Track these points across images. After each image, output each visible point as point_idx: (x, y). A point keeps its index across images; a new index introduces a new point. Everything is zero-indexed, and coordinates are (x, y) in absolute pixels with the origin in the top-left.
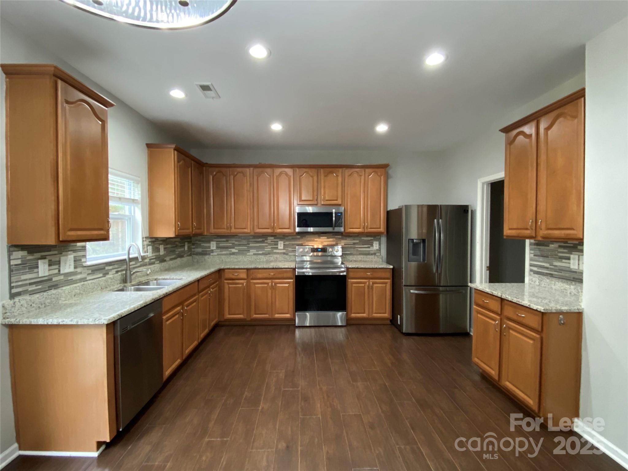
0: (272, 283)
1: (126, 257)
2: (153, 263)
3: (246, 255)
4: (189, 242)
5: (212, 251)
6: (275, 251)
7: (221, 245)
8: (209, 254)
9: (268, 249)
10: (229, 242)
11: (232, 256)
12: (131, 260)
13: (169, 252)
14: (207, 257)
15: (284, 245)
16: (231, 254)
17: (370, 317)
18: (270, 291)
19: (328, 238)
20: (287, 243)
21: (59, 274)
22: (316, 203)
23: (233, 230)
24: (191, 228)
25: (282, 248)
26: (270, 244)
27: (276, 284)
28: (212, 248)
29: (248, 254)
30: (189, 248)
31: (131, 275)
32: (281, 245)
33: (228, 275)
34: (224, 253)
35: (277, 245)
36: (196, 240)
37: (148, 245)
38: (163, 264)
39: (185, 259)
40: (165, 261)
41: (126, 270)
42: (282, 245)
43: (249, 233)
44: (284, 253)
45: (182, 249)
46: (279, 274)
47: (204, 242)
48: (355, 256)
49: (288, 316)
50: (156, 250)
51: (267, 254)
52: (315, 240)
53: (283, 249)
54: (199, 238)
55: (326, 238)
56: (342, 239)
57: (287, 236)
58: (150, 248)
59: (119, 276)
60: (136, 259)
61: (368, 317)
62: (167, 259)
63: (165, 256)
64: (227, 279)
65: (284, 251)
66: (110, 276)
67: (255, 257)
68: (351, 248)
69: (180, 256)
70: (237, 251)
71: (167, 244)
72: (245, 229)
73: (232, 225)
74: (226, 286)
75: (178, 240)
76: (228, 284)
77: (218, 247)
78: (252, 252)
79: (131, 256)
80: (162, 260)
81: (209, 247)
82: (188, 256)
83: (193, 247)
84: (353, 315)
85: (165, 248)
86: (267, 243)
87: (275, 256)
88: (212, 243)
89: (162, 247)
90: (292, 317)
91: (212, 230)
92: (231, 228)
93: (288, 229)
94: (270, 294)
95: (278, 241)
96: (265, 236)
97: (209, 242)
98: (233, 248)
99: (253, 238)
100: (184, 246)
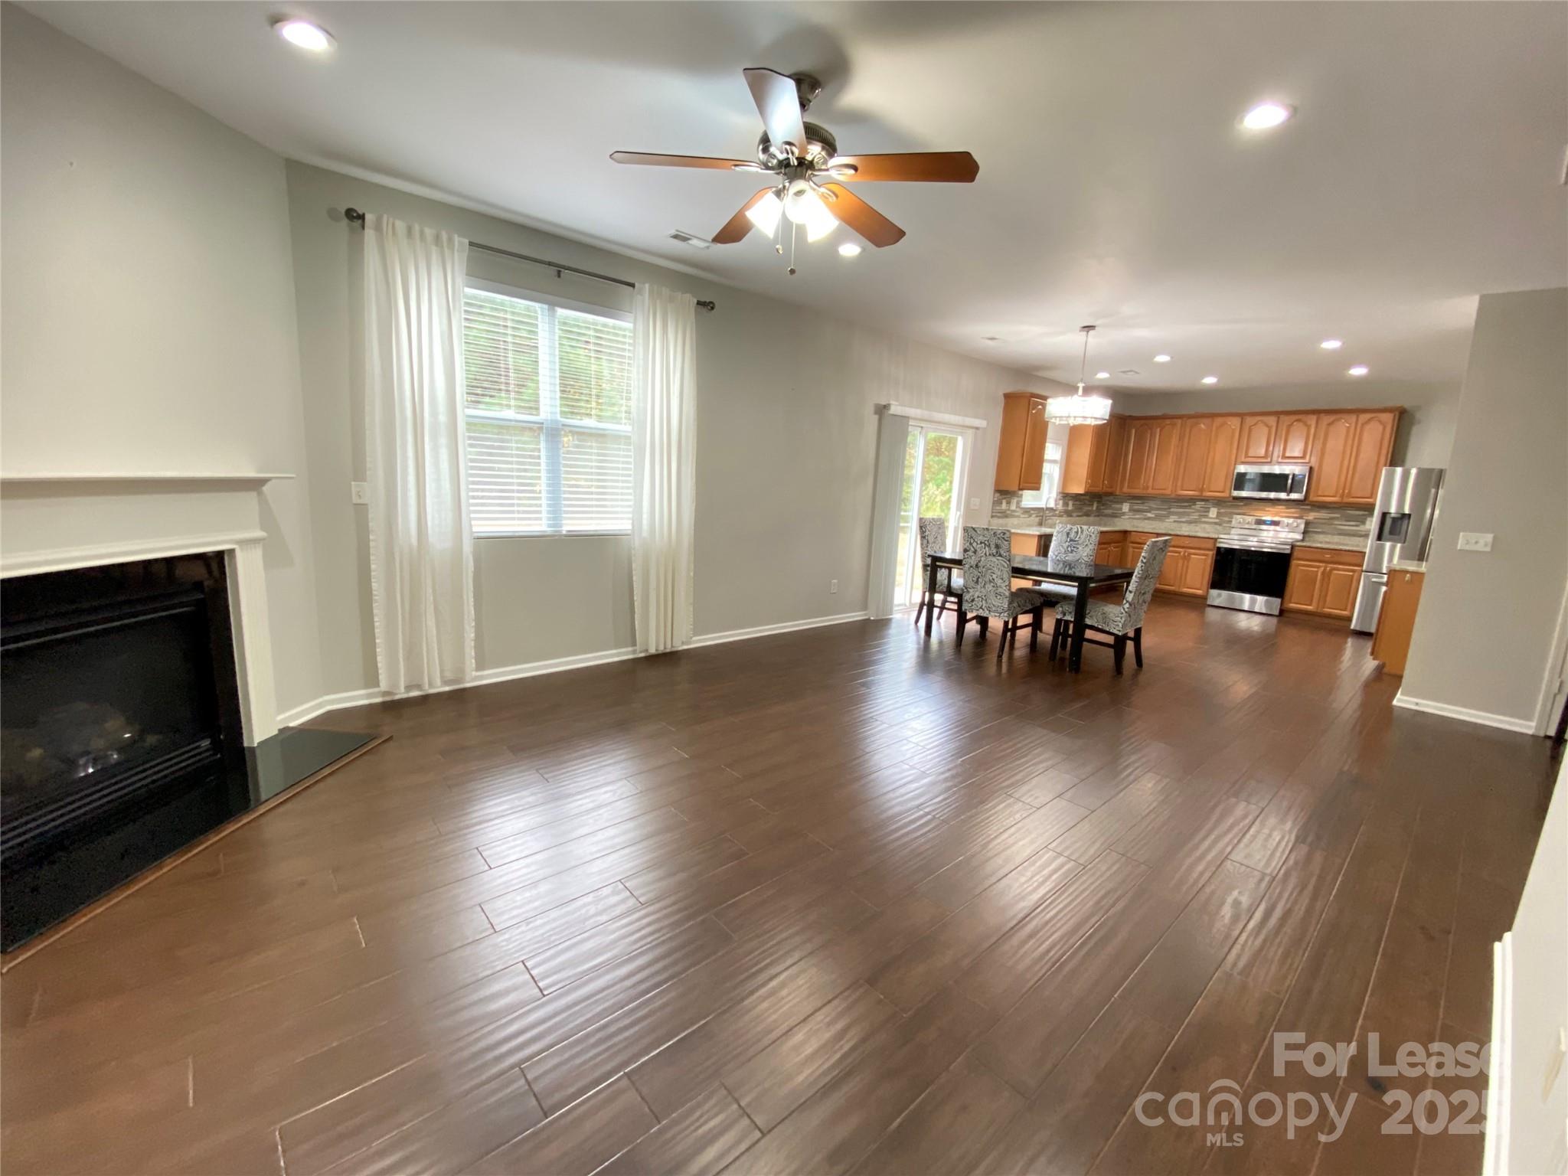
0: (1185, 552)
1: (1044, 506)
2: (1062, 516)
3: (1163, 521)
4: (1098, 502)
5: (1124, 514)
6: (1204, 520)
7: (1136, 507)
8: (1120, 517)
9: (1195, 516)
10: (1146, 504)
11: (1146, 521)
12: (1047, 509)
13: (1078, 509)
14: (1117, 519)
15: (1218, 513)
16: (1145, 519)
17: (1319, 611)
18: (1181, 562)
19: (1287, 508)
20: (1222, 511)
21: (1009, 510)
22: (1269, 460)
23: (1150, 491)
24: (1101, 486)
25: (1215, 516)
26: (1198, 511)
27: (1190, 554)
28: (1124, 511)
29: (1167, 520)
30: (1097, 507)
31: (1046, 520)
32: (1213, 512)
33: (1133, 538)
34: (1137, 516)
35: (1208, 512)
36: (1108, 500)
37: (1060, 499)
38: (1069, 518)
39: (1091, 519)
40: (1071, 516)
41: (1042, 516)
42: (1216, 513)
43: (1169, 495)
44: (1216, 523)
45: (1090, 508)
46: (1195, 543)
47: (1117, 503)
48: (1329, 536)
49: (1200, 592)
50: (1066, 504)
51: (1191, 523)
52: (1267, 509)
53: (1217, 518)
54: (1111, 498)
55: (1283, 507)
56: (1311, 510)
57: (1225, 502)
58: (1061, 502)
59: (1037, 519)
60: (1052, 509)
61: (1315, 610)
62: (1075, 514)
63: (1072, 511)
64: (1133, 543)
65: (1217, 521)
66: (1032, 518)
67: (1176, 524)
68: (1324, 524)
69: (1087, 515)
70: (1153, 516)
71: (1076, 501)
72: (1164, 489)
73: (1150, 484)
74: (1131, 550)
75: (1087, 497)
76: (1134, 548)
77: (1131, 510)
78: (1173, 518)
79: (1048, 506)
80: (1069, 514)
81: (1121, 509)
82: (1095, 516)
83: (1102, 507)
84: (1292, 605)
85: (1073, 504)
86: (1193, 509)
87: (1203, 525)
88: (1125, 504)
89: (1071, 503)
90: (1205, 594)
91: (1125, 489)
92: (1148, 488)
93: (1222, 492)
94: (1180, 565)
95: (1209, 508)
96: (1192, 501)
97: (1122, 503)
98: (1149, 512)
99: (1175, 502)
100: (1093, 505)
